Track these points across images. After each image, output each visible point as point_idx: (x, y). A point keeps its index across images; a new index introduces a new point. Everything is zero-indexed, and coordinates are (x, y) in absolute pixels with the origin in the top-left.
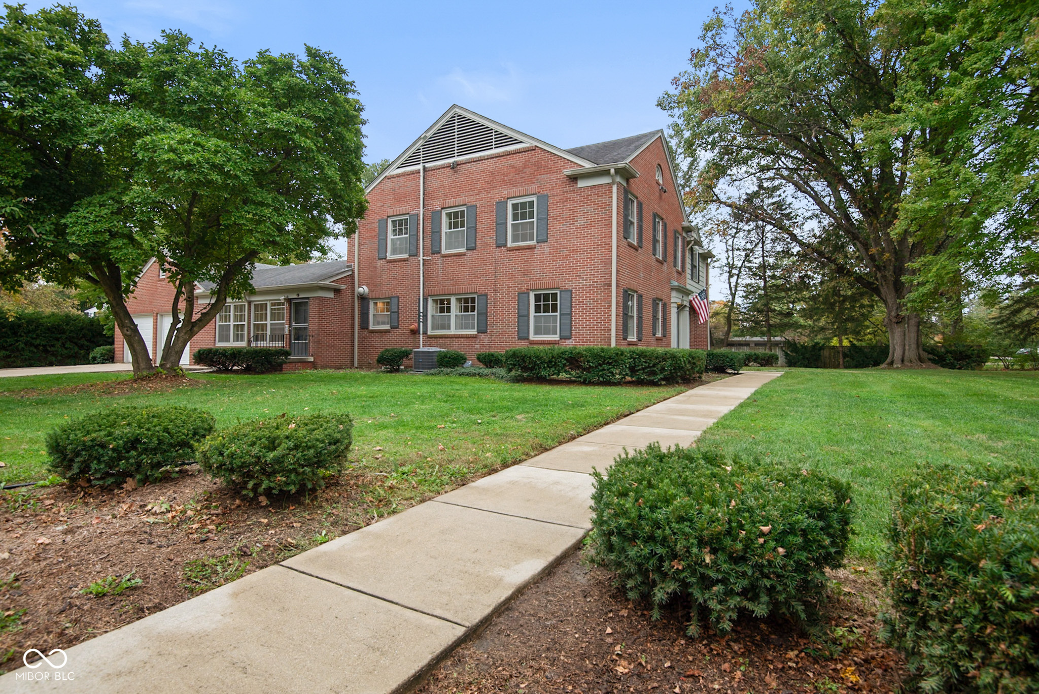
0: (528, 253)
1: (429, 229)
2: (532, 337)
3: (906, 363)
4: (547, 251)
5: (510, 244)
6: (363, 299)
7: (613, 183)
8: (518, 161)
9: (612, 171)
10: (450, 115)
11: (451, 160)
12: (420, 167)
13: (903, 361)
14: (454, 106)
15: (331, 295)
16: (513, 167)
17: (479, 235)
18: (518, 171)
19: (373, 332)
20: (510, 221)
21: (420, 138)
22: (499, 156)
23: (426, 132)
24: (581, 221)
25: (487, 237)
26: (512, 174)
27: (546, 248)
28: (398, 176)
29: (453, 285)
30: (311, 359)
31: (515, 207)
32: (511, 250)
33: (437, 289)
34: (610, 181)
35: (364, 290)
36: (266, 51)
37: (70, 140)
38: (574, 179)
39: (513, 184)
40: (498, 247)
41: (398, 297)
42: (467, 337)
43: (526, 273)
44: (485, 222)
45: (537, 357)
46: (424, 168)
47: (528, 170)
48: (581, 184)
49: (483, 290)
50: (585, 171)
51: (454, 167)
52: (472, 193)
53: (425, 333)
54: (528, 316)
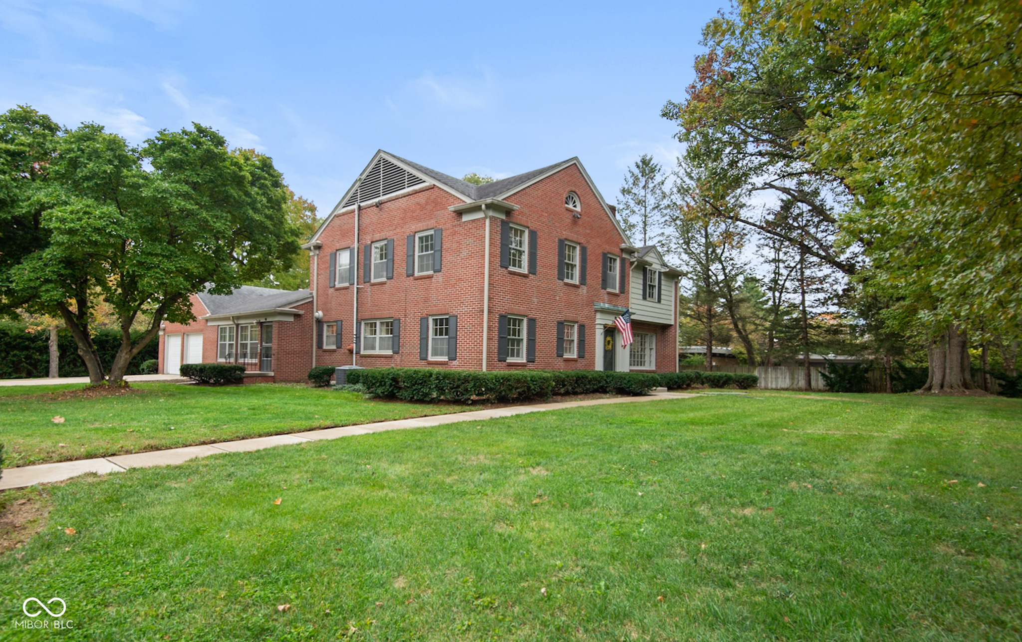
0: (427, 281)
1: (362, 261)
2: (431, 358)
3: (945, 389)
4: (441, 279)
5: (417, 274)
6: (319, 322)
7: (486, 218)
8: (421, 198)
9: (483, 207)
10: (377, 159)
11: (377, 200)
12: (355, 207)
13: (942, 386)
14: (379, 151)
15: (291, 319)
16: (418, 204)
17: (396, 266)
18: (422, 208)
19: (325, 351)
20: (417, 254)
21: (356, 181)
22: (409, 195)
23: (361, 175)
24: (464, 253)
25: (401, 268)
26: (418, 211)
27: (439, 277)
28: (344, 214)
29: (377, 311)
30: (272, 374)
31: (421, 238)
32: (417, 279)
33: (367, 314)
34: (483, 216)
35: (319, 314)
36: (164, 130)
37: (10, 212)
38: (460, 213)
39: (418, 219)
40: (408, 276)
41: (342, 321)
42: (386, 357)
43: (426, 300)
44: (400, 253)
45: (373, 377)
46: (359, 206)
47: (428, 207)
48: (466, 218)
49: (397, 316)
50: (469, 206)
51: (378, 205)
52: (391, 228)
53: (358, 353)
54: (428, 337)
